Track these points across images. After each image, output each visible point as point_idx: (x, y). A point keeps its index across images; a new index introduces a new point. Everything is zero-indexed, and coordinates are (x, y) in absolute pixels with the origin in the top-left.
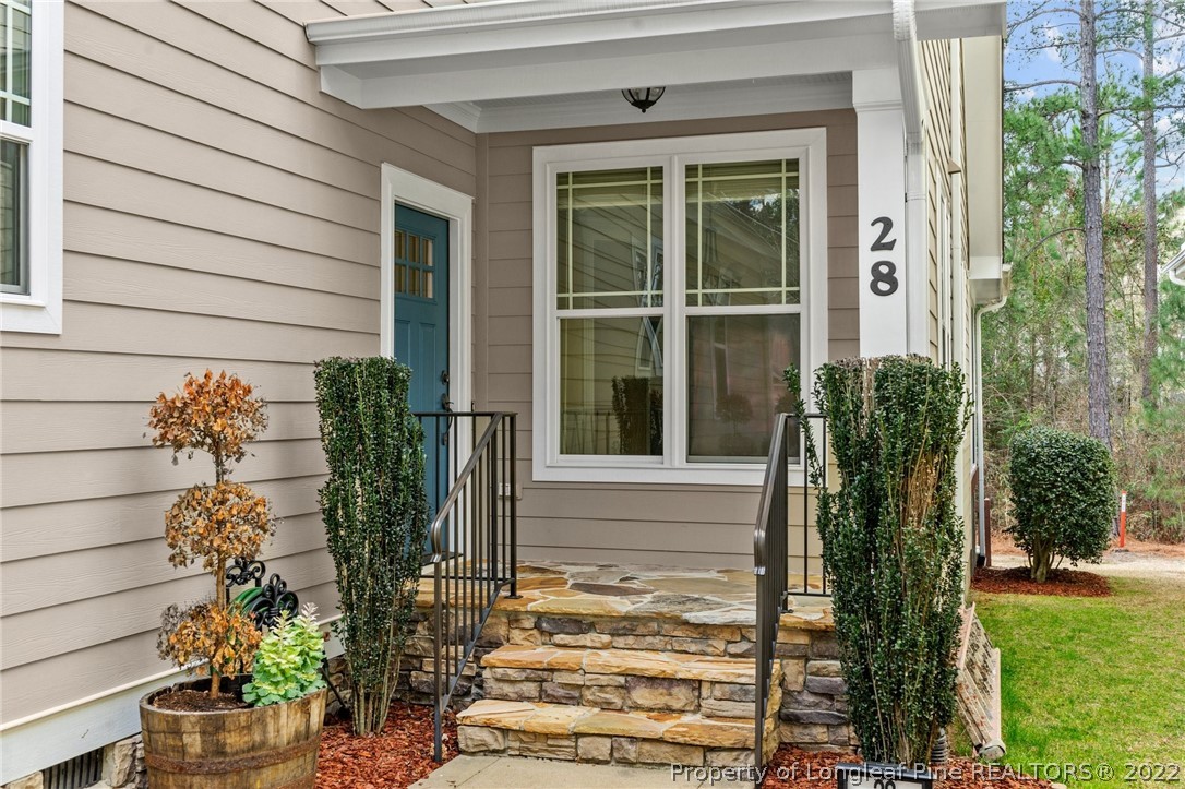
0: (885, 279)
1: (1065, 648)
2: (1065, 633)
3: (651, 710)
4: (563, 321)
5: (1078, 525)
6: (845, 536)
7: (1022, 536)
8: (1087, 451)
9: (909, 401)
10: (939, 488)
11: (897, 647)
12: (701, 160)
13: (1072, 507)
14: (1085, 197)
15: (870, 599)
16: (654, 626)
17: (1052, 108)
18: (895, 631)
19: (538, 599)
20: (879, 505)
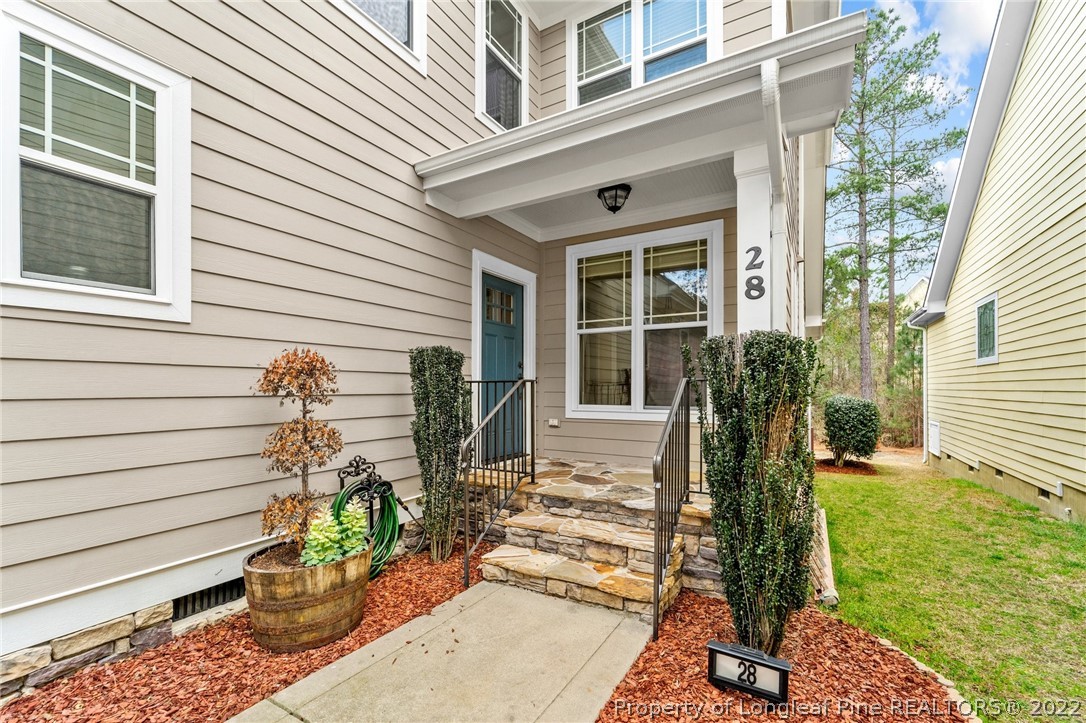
0: (756, 288)
1: (861, 508)
2: (858, 498)
3: (598, 562)
4: (581, 336)
5: (861, 441)
6: (719, 464)
7: (830, 444)
8: (867, 406)
9: (770, 362)
10: (795, 431)
11: (759, 552)
12: (651, 245)
13: (858, 433)
14: (861, 295)
15: (738, 514)
16: (606, 507)
17: (845, 254)
18: (758, 538)
19: (547, 486)
20: (747, 442)
